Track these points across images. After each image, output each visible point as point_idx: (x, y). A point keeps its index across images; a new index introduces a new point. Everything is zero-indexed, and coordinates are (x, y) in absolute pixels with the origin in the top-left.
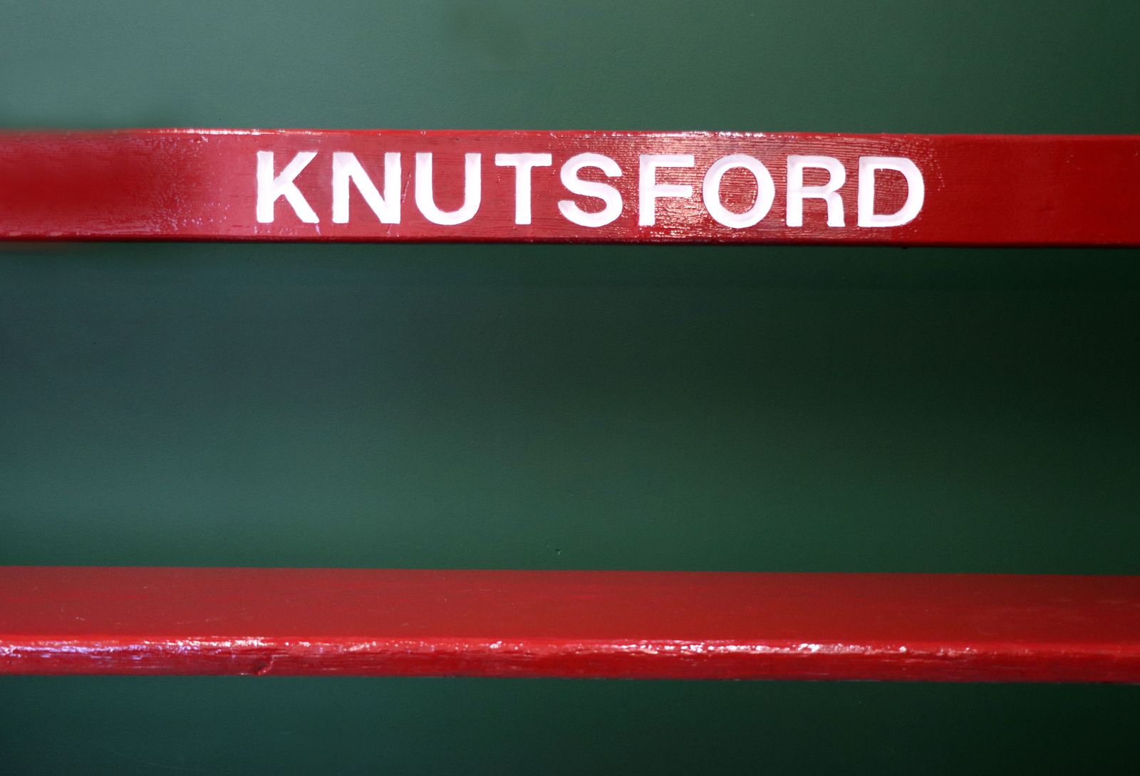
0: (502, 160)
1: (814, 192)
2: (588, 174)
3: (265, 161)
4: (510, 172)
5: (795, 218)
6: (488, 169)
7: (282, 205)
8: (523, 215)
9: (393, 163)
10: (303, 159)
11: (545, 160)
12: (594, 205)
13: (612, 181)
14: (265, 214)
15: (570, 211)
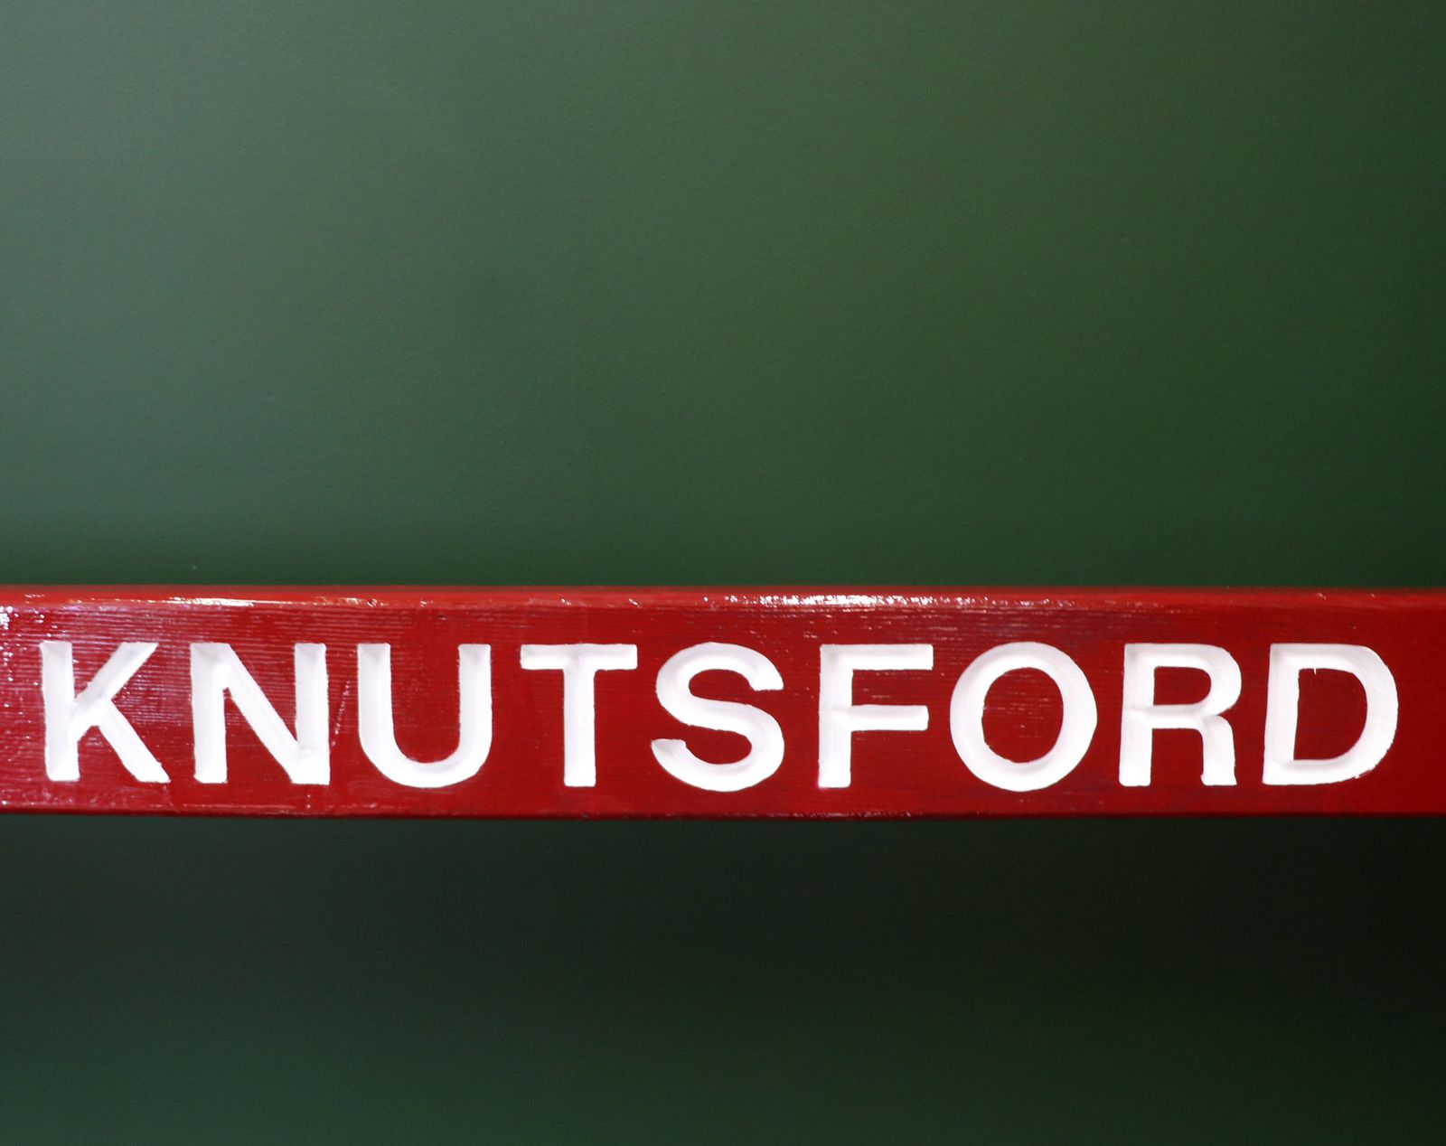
0: (535, 658)
1: (1177, 718)
2: (712, 685)
3: (57, 660)
4: (553, 681)
5: (1135, 769)
6: (506, 675)
7: (95, 750)
8: (580, 769)
9: (311, 664)
10: (131, 658)
11: (624, 657)
12: (726, 748)
13: (764, 701)
14: (63, 766)
15: (676, 760)
